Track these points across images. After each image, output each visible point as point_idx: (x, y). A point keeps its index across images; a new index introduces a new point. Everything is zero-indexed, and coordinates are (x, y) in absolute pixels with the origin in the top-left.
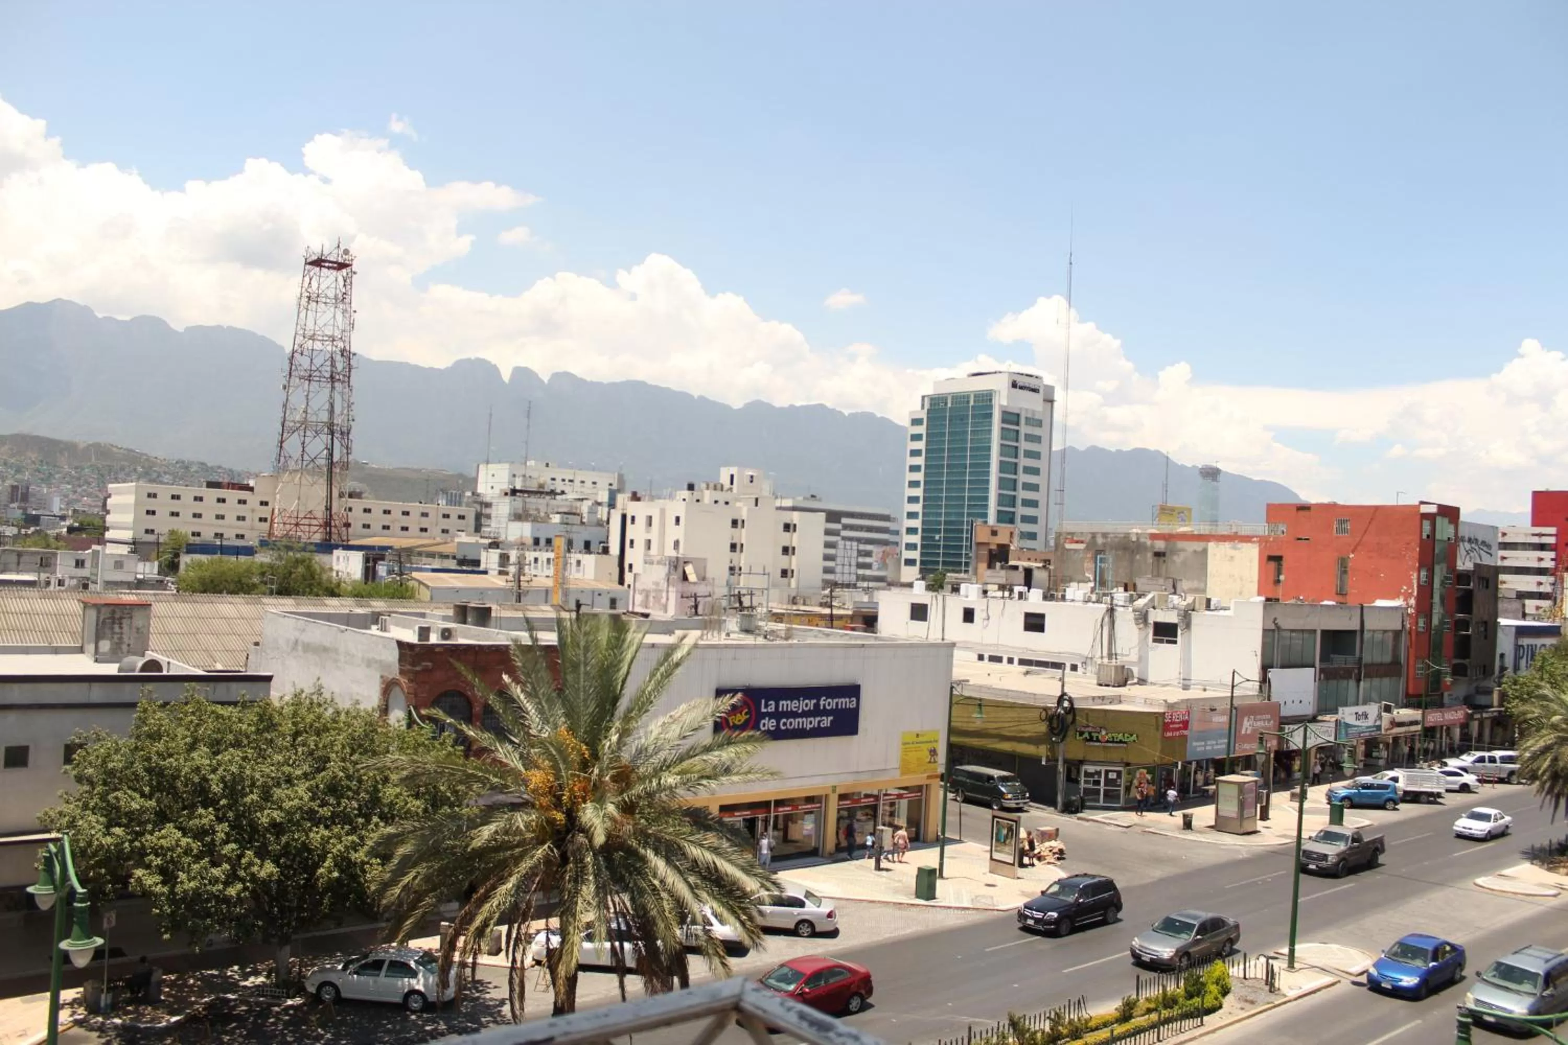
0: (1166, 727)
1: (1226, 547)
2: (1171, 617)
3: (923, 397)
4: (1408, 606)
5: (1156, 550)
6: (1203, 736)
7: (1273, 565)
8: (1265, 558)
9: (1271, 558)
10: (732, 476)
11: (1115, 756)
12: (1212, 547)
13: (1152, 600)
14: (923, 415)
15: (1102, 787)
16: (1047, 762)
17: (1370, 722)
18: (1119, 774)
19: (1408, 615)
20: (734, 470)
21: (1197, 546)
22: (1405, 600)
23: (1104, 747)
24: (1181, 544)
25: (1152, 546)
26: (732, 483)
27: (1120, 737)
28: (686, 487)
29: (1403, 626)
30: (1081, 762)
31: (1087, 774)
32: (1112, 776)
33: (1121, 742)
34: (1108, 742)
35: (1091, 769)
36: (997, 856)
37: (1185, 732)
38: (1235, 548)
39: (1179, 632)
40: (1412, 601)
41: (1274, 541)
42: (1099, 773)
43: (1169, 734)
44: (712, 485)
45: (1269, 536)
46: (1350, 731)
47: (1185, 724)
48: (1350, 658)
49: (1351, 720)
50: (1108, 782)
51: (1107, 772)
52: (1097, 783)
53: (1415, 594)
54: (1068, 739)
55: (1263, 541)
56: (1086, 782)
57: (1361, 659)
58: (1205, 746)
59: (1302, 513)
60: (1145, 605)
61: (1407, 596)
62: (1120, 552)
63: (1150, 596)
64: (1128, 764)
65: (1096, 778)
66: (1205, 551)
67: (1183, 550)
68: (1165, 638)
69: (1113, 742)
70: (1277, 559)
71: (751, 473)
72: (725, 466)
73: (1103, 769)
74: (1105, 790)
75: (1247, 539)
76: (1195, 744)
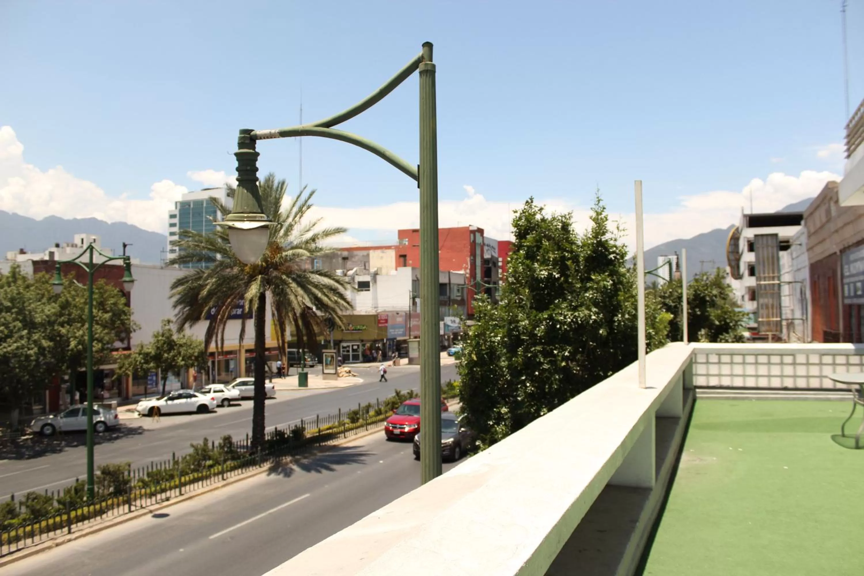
0: (379, 322)
1: (378, 252)
2: (366, 278)
3: (176, 203)
4: (466, 273)
5: (343, 256)
6: (394, 327)
7: (402, 259)
8: (398, 256)
9: (401, 256)
10: (82, 240)
11: (357, 337)
12: (372, 253)
13: (356, 271)
14: (177, 212)
15: (351, 353)
16: (324, 342)
17: (456, 325)
18: (358, 346)
19: (467, 277)
20: (83, 236)
21: (365, 253)
22: (465, 271)
23: (352, 333)
24: (356, 253)
25: (341, 254)
26: (82, 243)
27: (358, 327)
28: (54, 245)
29: (465, 282)
30: (341, 341)
31: (344, 347)
32: (355, 347)
33: (359, 330)
34: (353, 330)
35: (345, 344)
36: (326, 371)
37: (386, 324)
38: (383, 252)
39: (371, 284)
40: (468, 271)
41: (402, 248)
42: (349, 346)
43: (380, 325)
44: (70, 245)
45: (399, 245)
46: (450, 328)
47: (386, 321)
48: (445, 297)
49: (449, 323)
50: (353, 350)
51: (353, 346)
52: (348, 351)
53: (469, 267)
54: (335, 330)
55: (396, 248)
56: (343, 351)
57: (450, 297)
58: (395, 332)
59: (415, 233)
60: (354, 273)
61: (466, 269)
62: (324, 259)
63: (355, 269)
64: (362, 341)
65: (348, 349)
66: (368, 255)
67: (357, 255)
68: (364, 289)
69: (356, 330)
70: (404, 256)
71: (94, 237)
72: (77, 233)
73: (350, 344)
74: (353, 355)
75: (389, 247)
76: (391, 330)
